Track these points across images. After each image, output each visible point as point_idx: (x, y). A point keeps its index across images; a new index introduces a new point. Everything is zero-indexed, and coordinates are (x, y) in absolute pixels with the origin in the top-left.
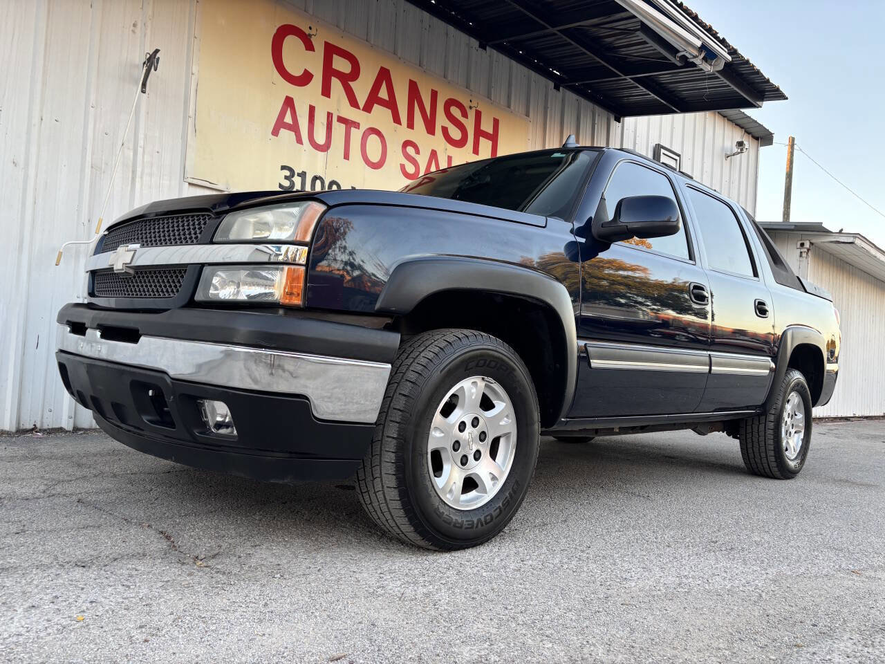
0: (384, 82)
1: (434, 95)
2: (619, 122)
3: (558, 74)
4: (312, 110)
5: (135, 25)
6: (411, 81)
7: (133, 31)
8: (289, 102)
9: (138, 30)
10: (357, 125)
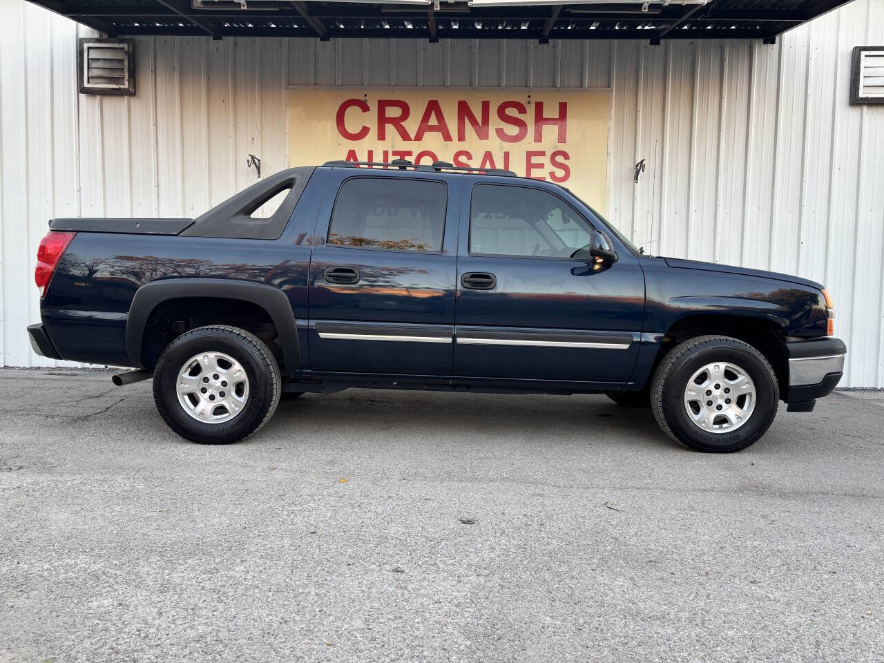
0: (433, 113)
1: (486, 106)
2: (773, 42)
3: (654, 27)
4: (370, 153)
5: (253, 139)
6: (460, 103)
7: (253, 143)
8: (352, 154)
9: (255, 141)
10: (410, 153)
